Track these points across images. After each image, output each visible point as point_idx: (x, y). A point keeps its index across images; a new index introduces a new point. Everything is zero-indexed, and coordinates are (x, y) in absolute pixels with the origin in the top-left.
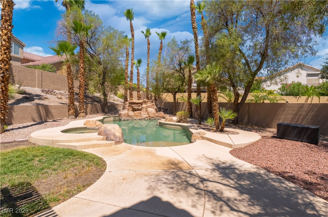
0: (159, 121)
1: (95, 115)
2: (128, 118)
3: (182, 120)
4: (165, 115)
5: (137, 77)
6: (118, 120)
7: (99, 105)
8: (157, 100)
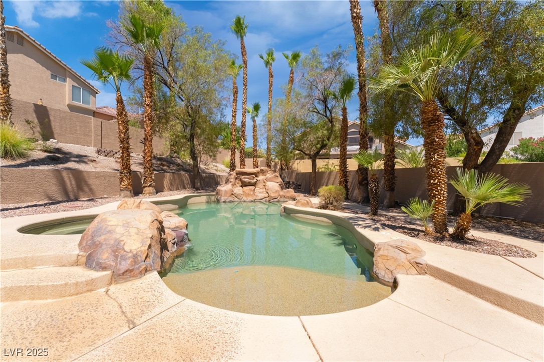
0: (284, 205)
1: (176, 192)
2: (232, 199)
3: (332, 204)
4: (296, 194)
5: (253, 133)
6: (215, 202)
7: (187, 176)
8: (284, 170)
